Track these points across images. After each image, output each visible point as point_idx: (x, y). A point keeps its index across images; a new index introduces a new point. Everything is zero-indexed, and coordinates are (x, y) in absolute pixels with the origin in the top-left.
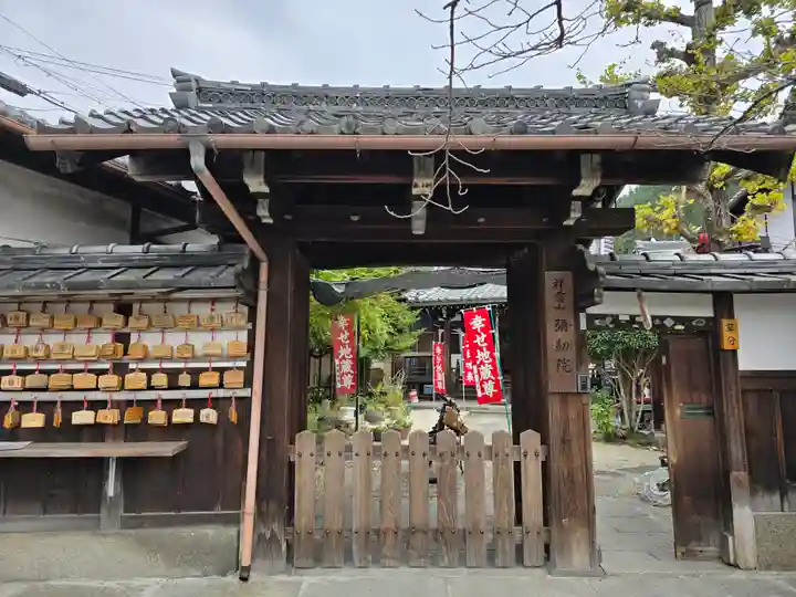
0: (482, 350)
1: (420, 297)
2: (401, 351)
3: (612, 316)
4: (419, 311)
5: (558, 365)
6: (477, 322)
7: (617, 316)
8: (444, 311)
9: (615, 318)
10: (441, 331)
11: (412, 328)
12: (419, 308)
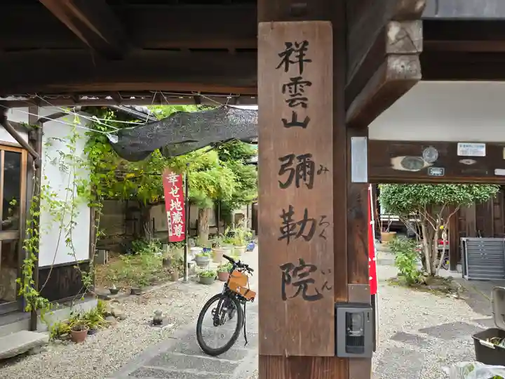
3: (438, 145)
5: (285, 282)
7: (453, 146)
9: (447, 152)
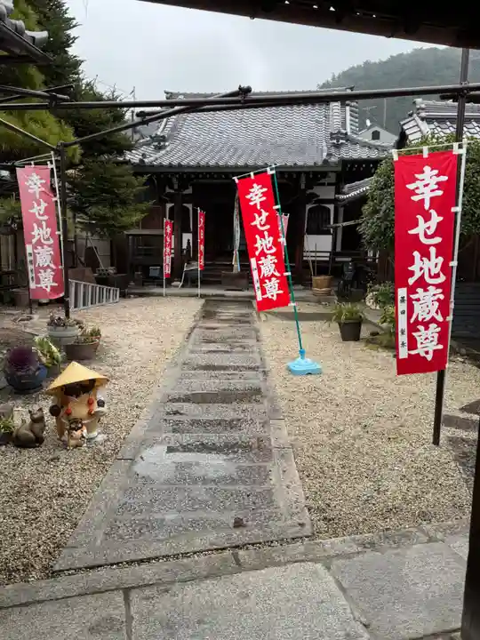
0: (262, 236)
1: (146, 160)
2: (125, 227)
4: (146, 177)
6: (256, 195)
8: (174, 180)
10: (169, 206)
11: (139, 198)
12: (147, 174)
